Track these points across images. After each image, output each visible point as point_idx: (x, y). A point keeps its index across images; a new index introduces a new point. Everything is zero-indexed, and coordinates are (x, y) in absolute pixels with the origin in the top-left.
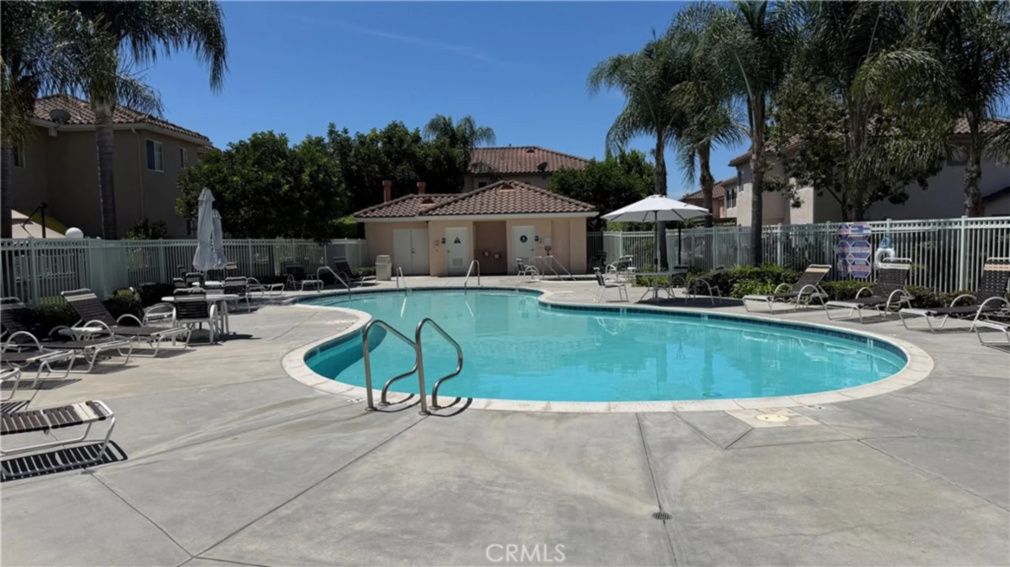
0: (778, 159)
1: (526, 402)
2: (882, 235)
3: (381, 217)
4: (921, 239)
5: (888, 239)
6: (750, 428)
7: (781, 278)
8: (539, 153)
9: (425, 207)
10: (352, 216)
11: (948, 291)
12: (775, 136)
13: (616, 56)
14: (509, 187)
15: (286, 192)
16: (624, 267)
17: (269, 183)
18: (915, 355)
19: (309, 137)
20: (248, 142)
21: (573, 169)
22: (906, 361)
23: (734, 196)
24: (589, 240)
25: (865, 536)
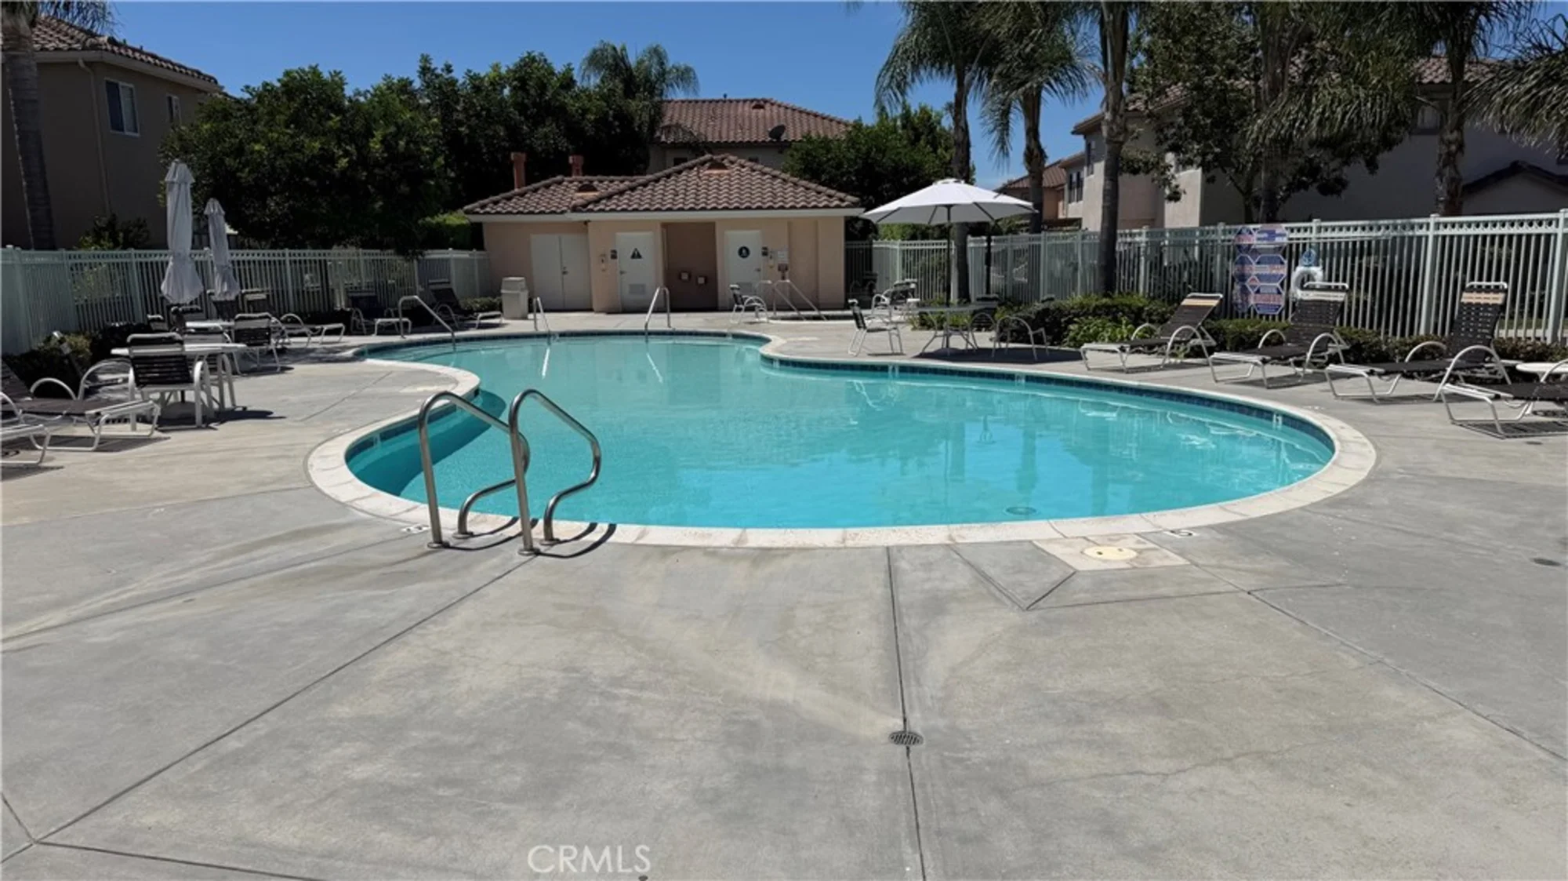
0: (1147, 121)
1: (705, 530)
2: (1304, 245)
3: (509, 213)
4: (1365, 252)
5: (1314, 252)
6: (1071, 572)
7: (1144, 315)
8: (771, 110)
9: (582, 198)
10: (460, 212)
11: (1403, 334)
12: (1145, 83)
14: (722, 167)
15: (343, 172)
16: (901, 298)
17: (313, 156)
18: (1347, 442)
19: (387, 77)
20: (278, 85)
21: (826, 137)
22: (1333, 450)
23: (1080, 183)
24: (849, 255)
25: (1251, 775)
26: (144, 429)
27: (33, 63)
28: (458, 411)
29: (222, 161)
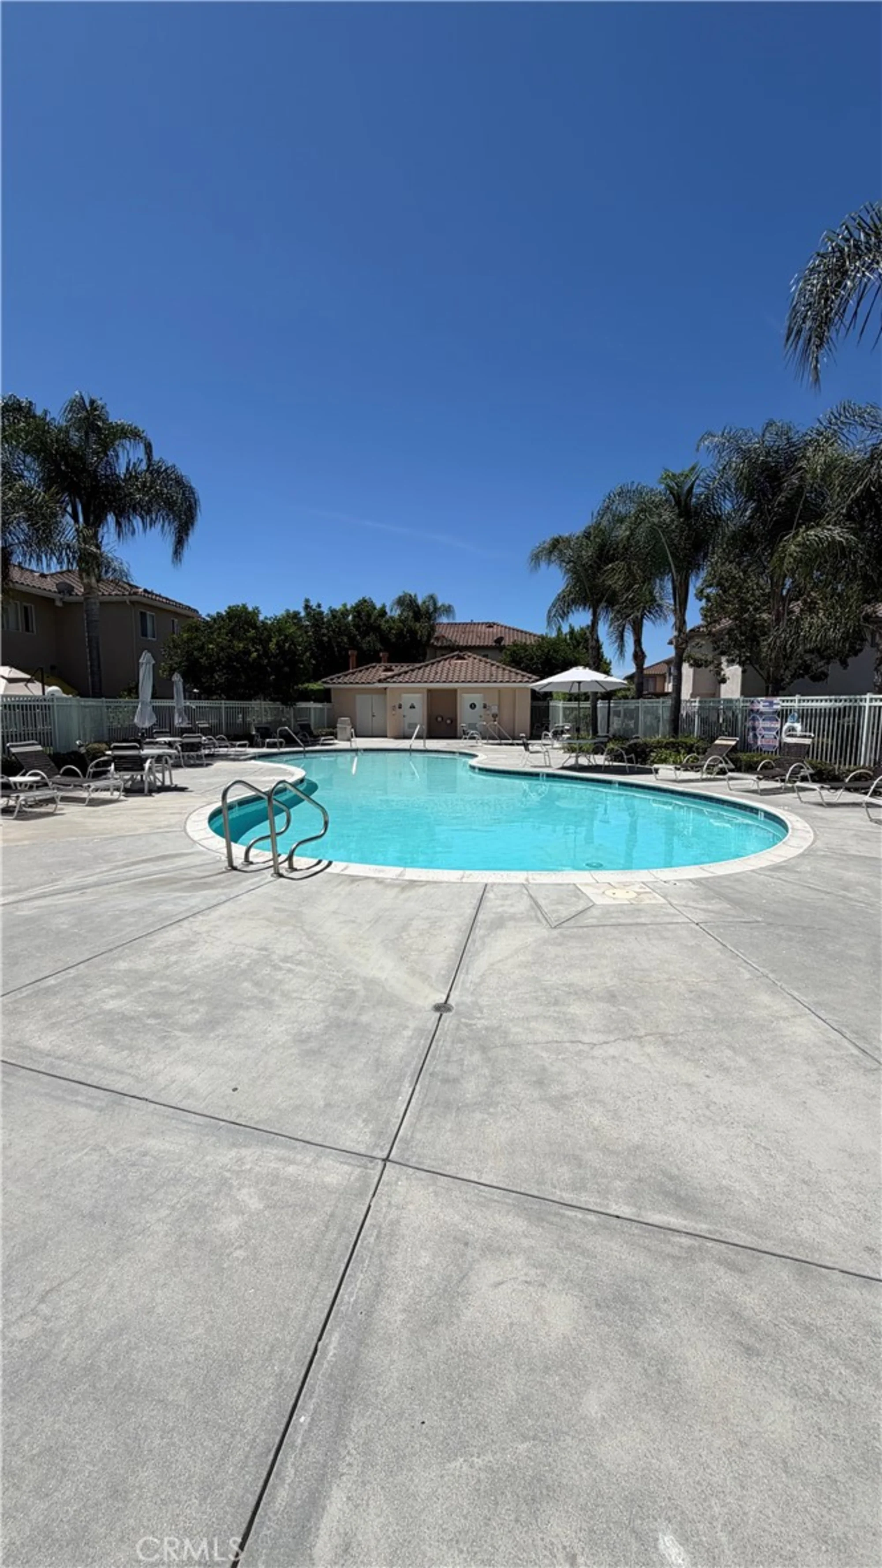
0: (707, 637)
1: (383, 868)
2: (791, 710)
3: (345, 683)
5: (796, 715)
6: (591, 904)
7: (694, 749)
8: (497, 629)
9: (385, 675)
10: (320, 683)
11: (850, 765)
13: (556, 536)
14: (463, 658)
15: (255, 660)
16: (560, 735)
17: (239, 651)
18: (798, 829)
19: (288, 611)
20: (224, 613)
21: (525, 643)
22: (787, 834)
24: (534, 710)
25: (650, 1049)
26: (116, 794)
27: (97, 601)
28: (288, 792)
29: (192, 654)
